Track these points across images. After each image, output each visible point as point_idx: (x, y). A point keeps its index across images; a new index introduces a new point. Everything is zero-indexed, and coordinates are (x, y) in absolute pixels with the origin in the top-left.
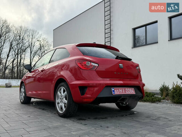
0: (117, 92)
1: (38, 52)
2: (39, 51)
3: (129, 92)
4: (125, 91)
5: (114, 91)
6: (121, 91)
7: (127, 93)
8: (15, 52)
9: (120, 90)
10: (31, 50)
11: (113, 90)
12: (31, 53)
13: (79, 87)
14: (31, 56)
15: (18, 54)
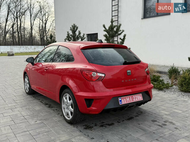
0: (124, 101)
1: (38, 15)
2: (39, 13)
3: (136, 100)
4: (133, 99)
5: (121, 101)
6: (128, 100)
7: (135, 100)
8: (14, 15)
9: (128, 98)
10: (30, 13)
11: (120, 99)
12: (31, 16)
13: (85, 99)
14: (32, 19)
15: (17, 18)
